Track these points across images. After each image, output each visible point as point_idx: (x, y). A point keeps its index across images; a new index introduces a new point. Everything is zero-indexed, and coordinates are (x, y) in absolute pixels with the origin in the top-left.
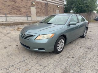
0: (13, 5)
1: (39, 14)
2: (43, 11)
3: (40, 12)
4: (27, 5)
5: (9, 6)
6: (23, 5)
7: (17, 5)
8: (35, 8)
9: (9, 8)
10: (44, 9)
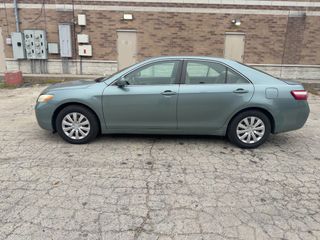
0: (174, 36)
1: (256, 58)
2: (277, 47)
3: (260, 48)
4: (212, 33)
5: (163, 39)
6: (202, 34)
7: (184, 34)
8: (242, 38)
9: (163, 43)
10: (283, 38)
